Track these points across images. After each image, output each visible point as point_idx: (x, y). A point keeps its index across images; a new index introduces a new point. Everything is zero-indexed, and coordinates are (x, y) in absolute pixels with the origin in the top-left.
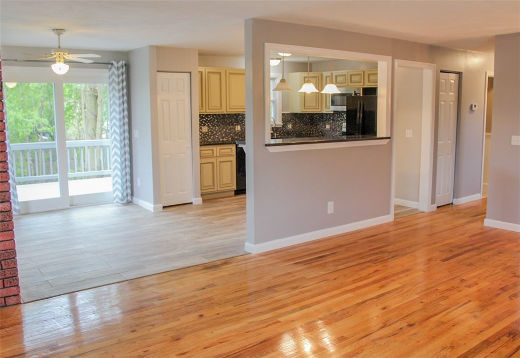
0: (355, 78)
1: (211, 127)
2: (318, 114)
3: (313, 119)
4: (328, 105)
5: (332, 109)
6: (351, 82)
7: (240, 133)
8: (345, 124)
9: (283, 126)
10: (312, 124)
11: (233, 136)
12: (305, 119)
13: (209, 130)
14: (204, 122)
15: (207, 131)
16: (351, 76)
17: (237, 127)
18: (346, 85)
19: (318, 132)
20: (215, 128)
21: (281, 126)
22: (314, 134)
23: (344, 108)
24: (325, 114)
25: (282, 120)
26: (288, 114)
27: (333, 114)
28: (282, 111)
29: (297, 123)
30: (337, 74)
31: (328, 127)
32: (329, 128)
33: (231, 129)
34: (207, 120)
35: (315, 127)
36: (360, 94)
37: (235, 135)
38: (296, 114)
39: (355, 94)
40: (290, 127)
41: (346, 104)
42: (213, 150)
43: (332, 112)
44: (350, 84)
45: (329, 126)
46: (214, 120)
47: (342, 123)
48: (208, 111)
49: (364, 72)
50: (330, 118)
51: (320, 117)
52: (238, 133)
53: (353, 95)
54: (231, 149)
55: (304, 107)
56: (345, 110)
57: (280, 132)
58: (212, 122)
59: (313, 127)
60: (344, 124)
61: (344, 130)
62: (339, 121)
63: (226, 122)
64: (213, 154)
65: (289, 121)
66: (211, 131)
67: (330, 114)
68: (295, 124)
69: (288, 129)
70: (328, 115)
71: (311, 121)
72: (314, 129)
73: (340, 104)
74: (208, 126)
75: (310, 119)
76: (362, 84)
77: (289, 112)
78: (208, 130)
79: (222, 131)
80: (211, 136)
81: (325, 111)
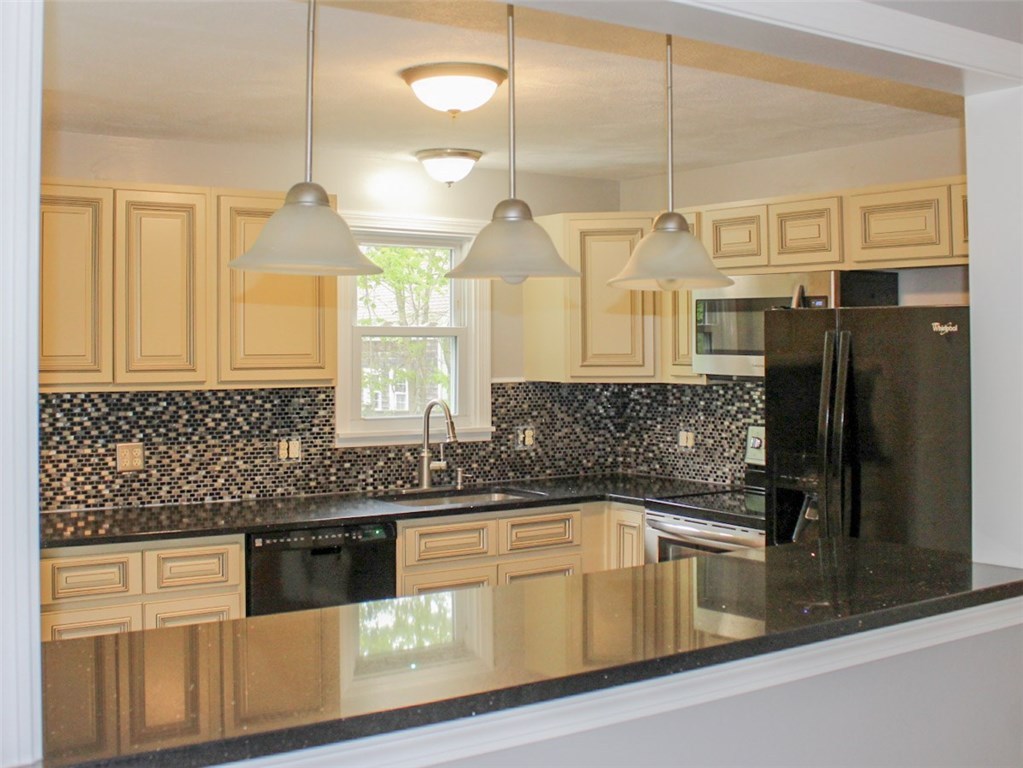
0: (796, 232)
1: (162, 448)
2: (648, 385)
3: (625, 406)
4: (683, 350)
5: (700, 367)
6: (783, 248)
7: (298, 472)
8: (761, 432)
9: (496, 438)
10: (622, 428)
11: (268, 483)
12: (591, 403)
13: (152, 462)
14: (126, 427)
15: (139, 464)
16: (783, 219)
17: (283, 444)
18: (762, 260)
19: (647, 461)
20: (182, 452)
21: (488, 438)
22: (628, 466)
23: (756, 366)
24: (675, 386)
25: (494, 413)
26: (517, 387)
27: (708, 388)
28: (492, 376)
29: (558, 425)
30: (719, 216)
31: (686, 439)
32: (691, 443)
33: (256, 454)
34: (139, 416)
35: (633, 438)
36: (825, 299)
37: (277, 482)
38: (556, 386)
39: (804, 300)
40: (529, 441)
41: (762, 347)
42: (123, 566)
43: (703, 381)
44: (776, 259)
45: (691, 435)
46: (175, 418)
47: (746, 426)
48: (123, 377)
49: (841, 199)
50: (693, 403)
51: (654, 400)
52: (290, 471)
53: (794, 305)
54: (220, 556)
55: (584, 357)
56: (761, 372)
57: (484, 461)
58: (164, 424)
59: (627, 437)
60: (757, 435)
61: (757, 456)
62: (735, 418)
63: (233, 424)
64: (125, 583)
65: (522, 416)
66: (159, 466)
67: (693, 387)
68: (551, 425)
69: (520, 447)
70: (688, 391)
71: (619, 414)
72: (633, 444)
73: (735, 347)
74: (146, 440)
75: (614, 405)
76: (834, 255)
77: (522, 380)
78: (146, 459)
79: (213, 461)
80: (160, 485)
81: (669, 375)
